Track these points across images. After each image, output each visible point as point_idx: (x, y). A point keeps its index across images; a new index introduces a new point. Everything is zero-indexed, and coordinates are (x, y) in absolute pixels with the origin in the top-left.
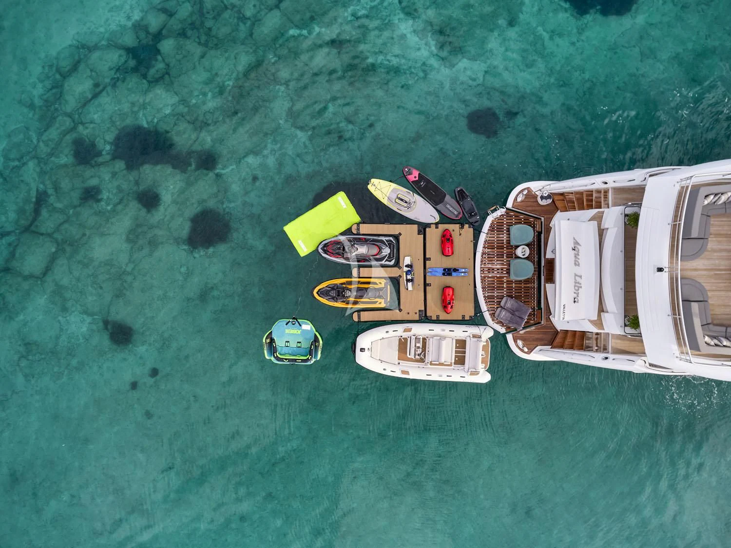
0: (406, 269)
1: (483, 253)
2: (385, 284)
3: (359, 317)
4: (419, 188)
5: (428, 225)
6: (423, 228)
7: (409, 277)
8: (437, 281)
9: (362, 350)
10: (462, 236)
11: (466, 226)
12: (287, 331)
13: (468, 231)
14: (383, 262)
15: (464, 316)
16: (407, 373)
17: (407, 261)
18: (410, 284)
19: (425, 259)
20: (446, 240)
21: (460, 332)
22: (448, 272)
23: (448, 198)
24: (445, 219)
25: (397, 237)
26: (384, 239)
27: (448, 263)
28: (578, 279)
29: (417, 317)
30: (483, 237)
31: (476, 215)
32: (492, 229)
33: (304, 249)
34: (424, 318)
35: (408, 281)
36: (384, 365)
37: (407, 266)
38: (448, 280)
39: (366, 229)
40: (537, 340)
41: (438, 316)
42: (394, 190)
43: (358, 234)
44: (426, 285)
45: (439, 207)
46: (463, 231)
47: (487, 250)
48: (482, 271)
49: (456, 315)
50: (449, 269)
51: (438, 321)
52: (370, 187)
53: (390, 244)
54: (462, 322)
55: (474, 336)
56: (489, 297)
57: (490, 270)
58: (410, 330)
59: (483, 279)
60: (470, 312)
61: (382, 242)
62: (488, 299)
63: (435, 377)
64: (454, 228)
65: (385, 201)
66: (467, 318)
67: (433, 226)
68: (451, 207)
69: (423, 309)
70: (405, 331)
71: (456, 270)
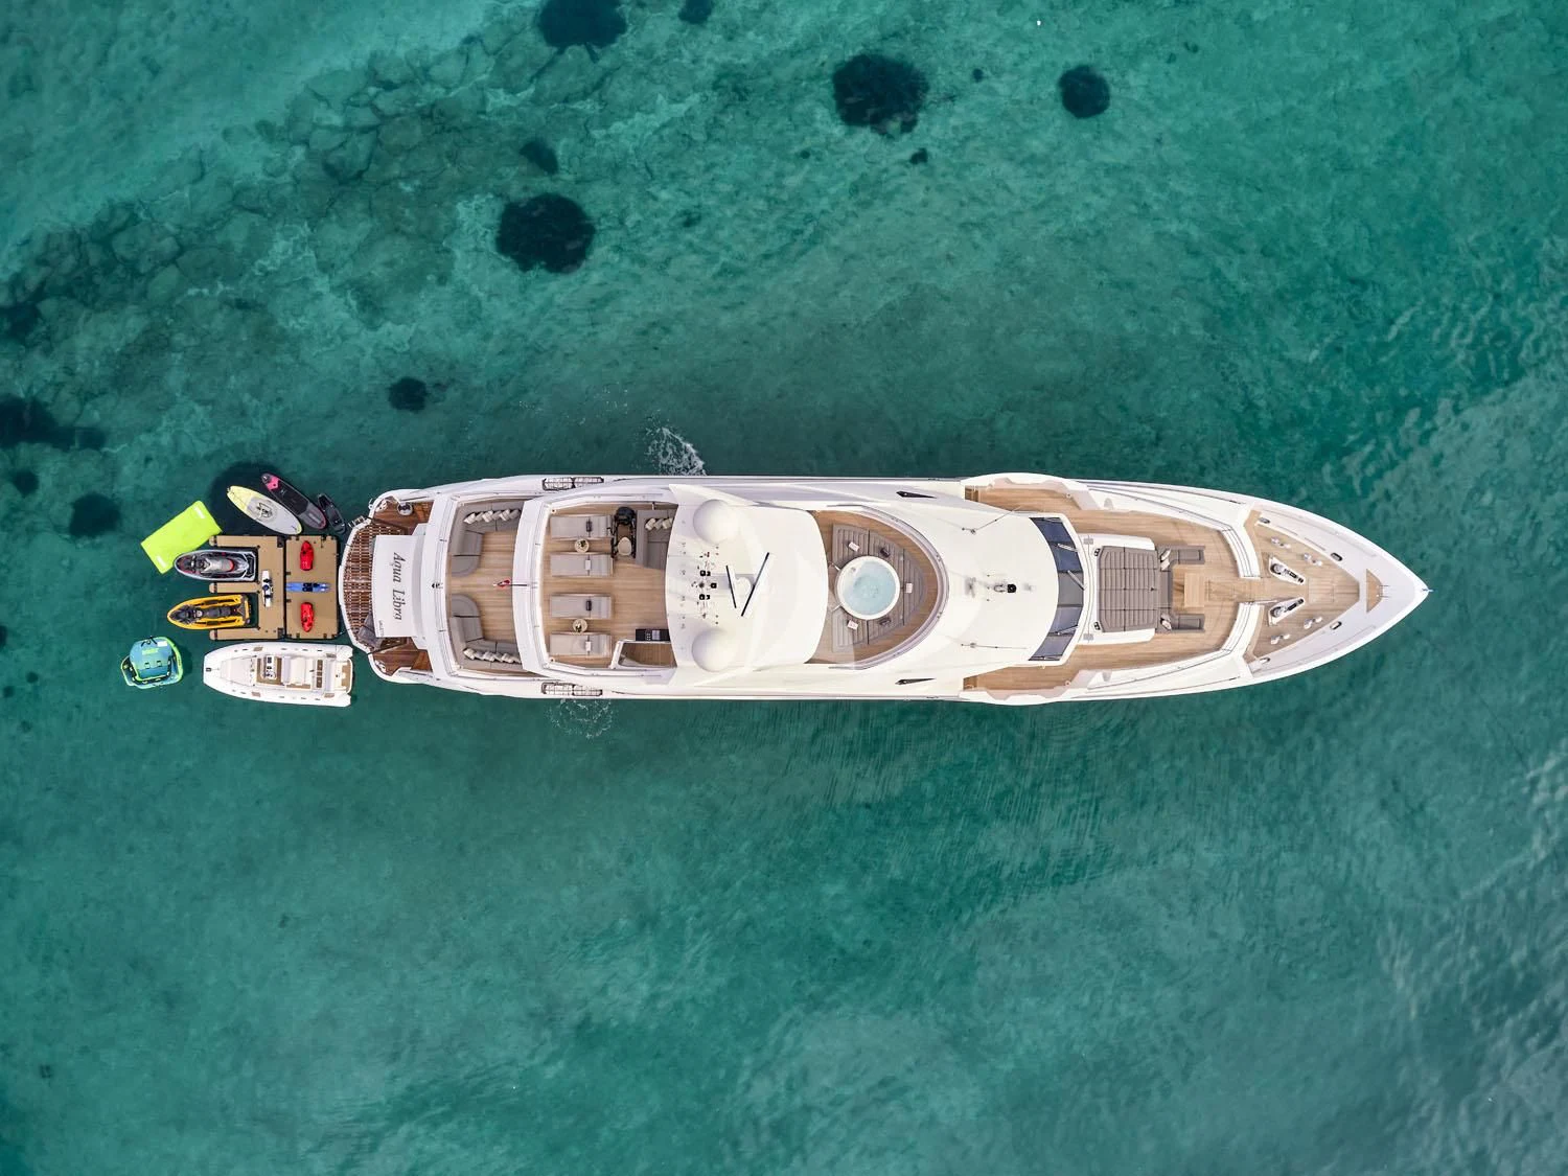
0: (264, 584)
1: (347, 567)
2: (243, 601)
3: (216, 635)
4: (280, 495)
5: (289, 537)
6: (283, 539)
7: (268, 592)
8: (297, 596)
9: (209, 670)
10: (324, 548)
11: (329, 538)
12: (144, 653)
13: (331, 543)
14: (242, 578)
15: (325, 635)
16: (258, 695)
17: (265, 575)
18: (268, 600)
19: (286, 573)
20: (307, 553)
21: (315, 652)
22: (308, 587)
23: (310, 506)
24: (306, 530)
25: (255, 550)
26: (243, 553)
27: (310, 577)
28: (398, 595)
29: (276, 636)
30: (347, 550)
31: (340, 522)
32: (356, 540)
33: (164, 565)
34: (283, 637)
35: (266, 596)
36: (235, 686)
37: (266, 581)
38: (308, 596)
39: (224, 541)
40: (403, 661)
41: (298, 635)
42: (254, 499)
43: (216, 547)
44: (286, 601)
45: (302, 516)
46: (325, 543)
47: (351, 564)
48: (345, 586)
49: (316, 633)
50: (309, 584)
51: (298, 640)
52: (229, 495)
53: (249, 559)
54: (324, 641)
55: (329, 656)
56: (353, 614)
57: (354, 585)
58: (260, 649)
59: (346, 595)
60: (333, 630)
61: (241, 556)
62: (352, 616)
63: (288, 700)
64: (315, 540)
65: (245, 510)
66: (329, 637)
67: (294, 538)
68: (314, 516)
69: (282, 626)
70: (256, 650)
71: (316, 585)
